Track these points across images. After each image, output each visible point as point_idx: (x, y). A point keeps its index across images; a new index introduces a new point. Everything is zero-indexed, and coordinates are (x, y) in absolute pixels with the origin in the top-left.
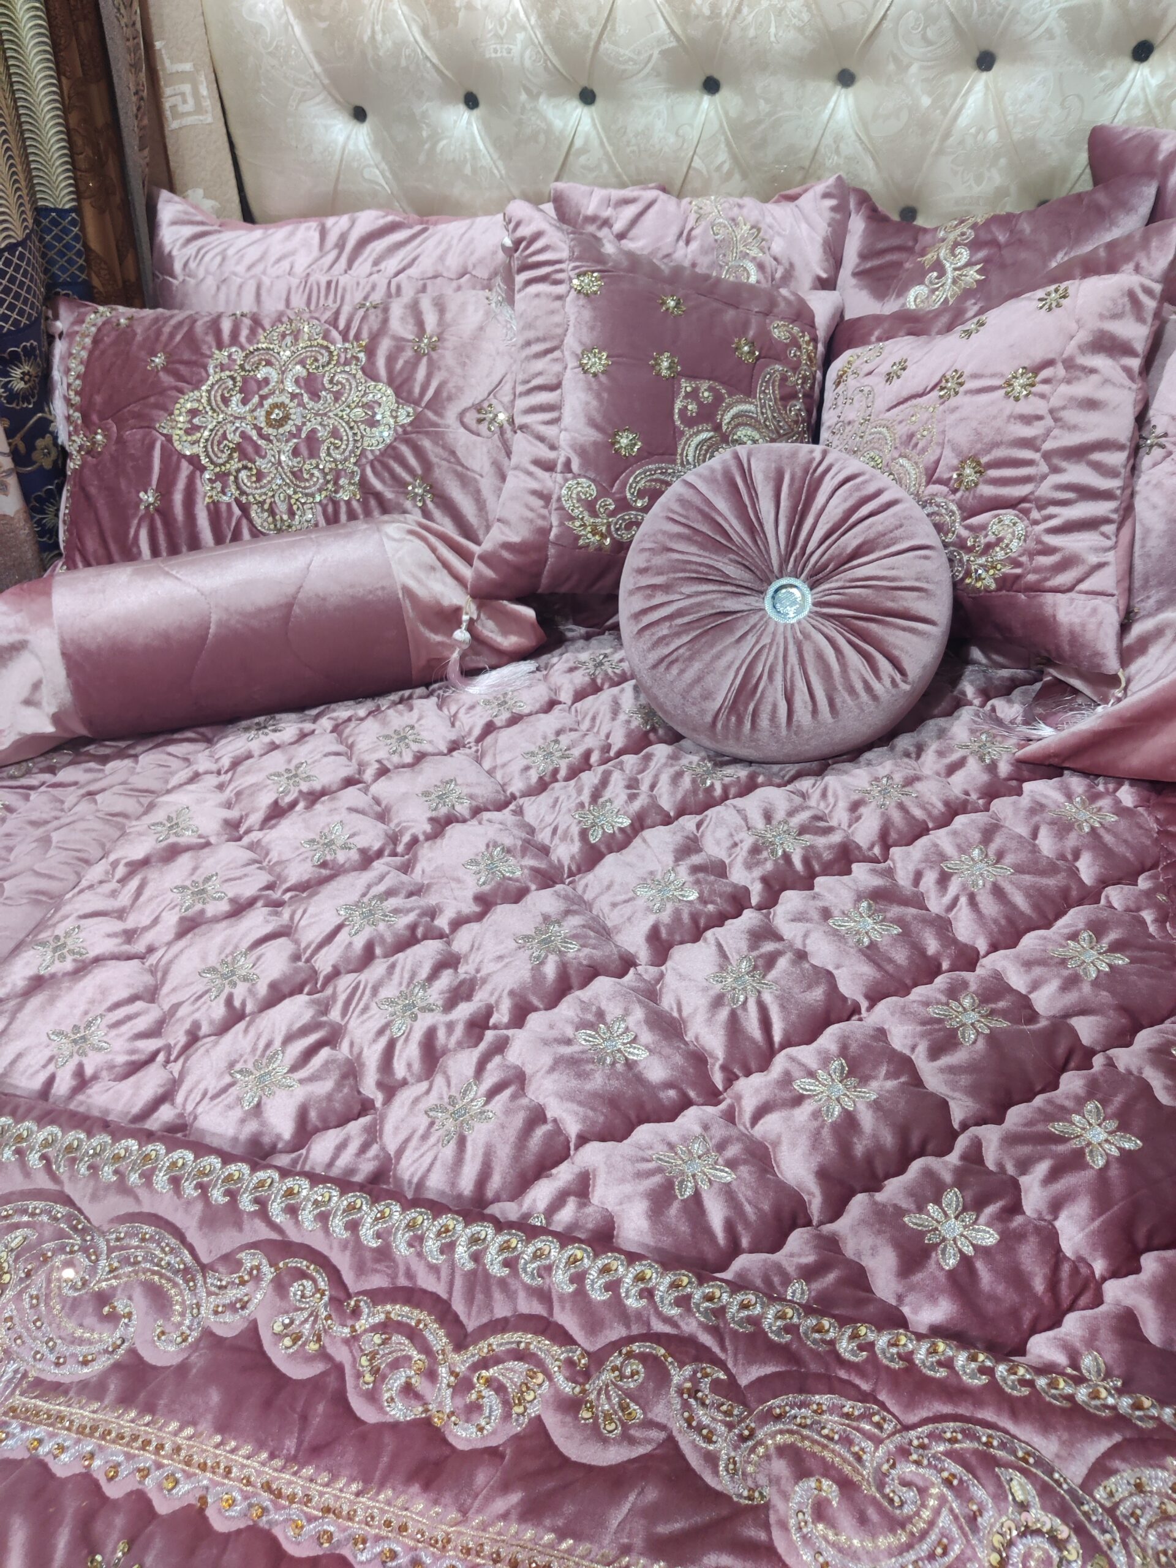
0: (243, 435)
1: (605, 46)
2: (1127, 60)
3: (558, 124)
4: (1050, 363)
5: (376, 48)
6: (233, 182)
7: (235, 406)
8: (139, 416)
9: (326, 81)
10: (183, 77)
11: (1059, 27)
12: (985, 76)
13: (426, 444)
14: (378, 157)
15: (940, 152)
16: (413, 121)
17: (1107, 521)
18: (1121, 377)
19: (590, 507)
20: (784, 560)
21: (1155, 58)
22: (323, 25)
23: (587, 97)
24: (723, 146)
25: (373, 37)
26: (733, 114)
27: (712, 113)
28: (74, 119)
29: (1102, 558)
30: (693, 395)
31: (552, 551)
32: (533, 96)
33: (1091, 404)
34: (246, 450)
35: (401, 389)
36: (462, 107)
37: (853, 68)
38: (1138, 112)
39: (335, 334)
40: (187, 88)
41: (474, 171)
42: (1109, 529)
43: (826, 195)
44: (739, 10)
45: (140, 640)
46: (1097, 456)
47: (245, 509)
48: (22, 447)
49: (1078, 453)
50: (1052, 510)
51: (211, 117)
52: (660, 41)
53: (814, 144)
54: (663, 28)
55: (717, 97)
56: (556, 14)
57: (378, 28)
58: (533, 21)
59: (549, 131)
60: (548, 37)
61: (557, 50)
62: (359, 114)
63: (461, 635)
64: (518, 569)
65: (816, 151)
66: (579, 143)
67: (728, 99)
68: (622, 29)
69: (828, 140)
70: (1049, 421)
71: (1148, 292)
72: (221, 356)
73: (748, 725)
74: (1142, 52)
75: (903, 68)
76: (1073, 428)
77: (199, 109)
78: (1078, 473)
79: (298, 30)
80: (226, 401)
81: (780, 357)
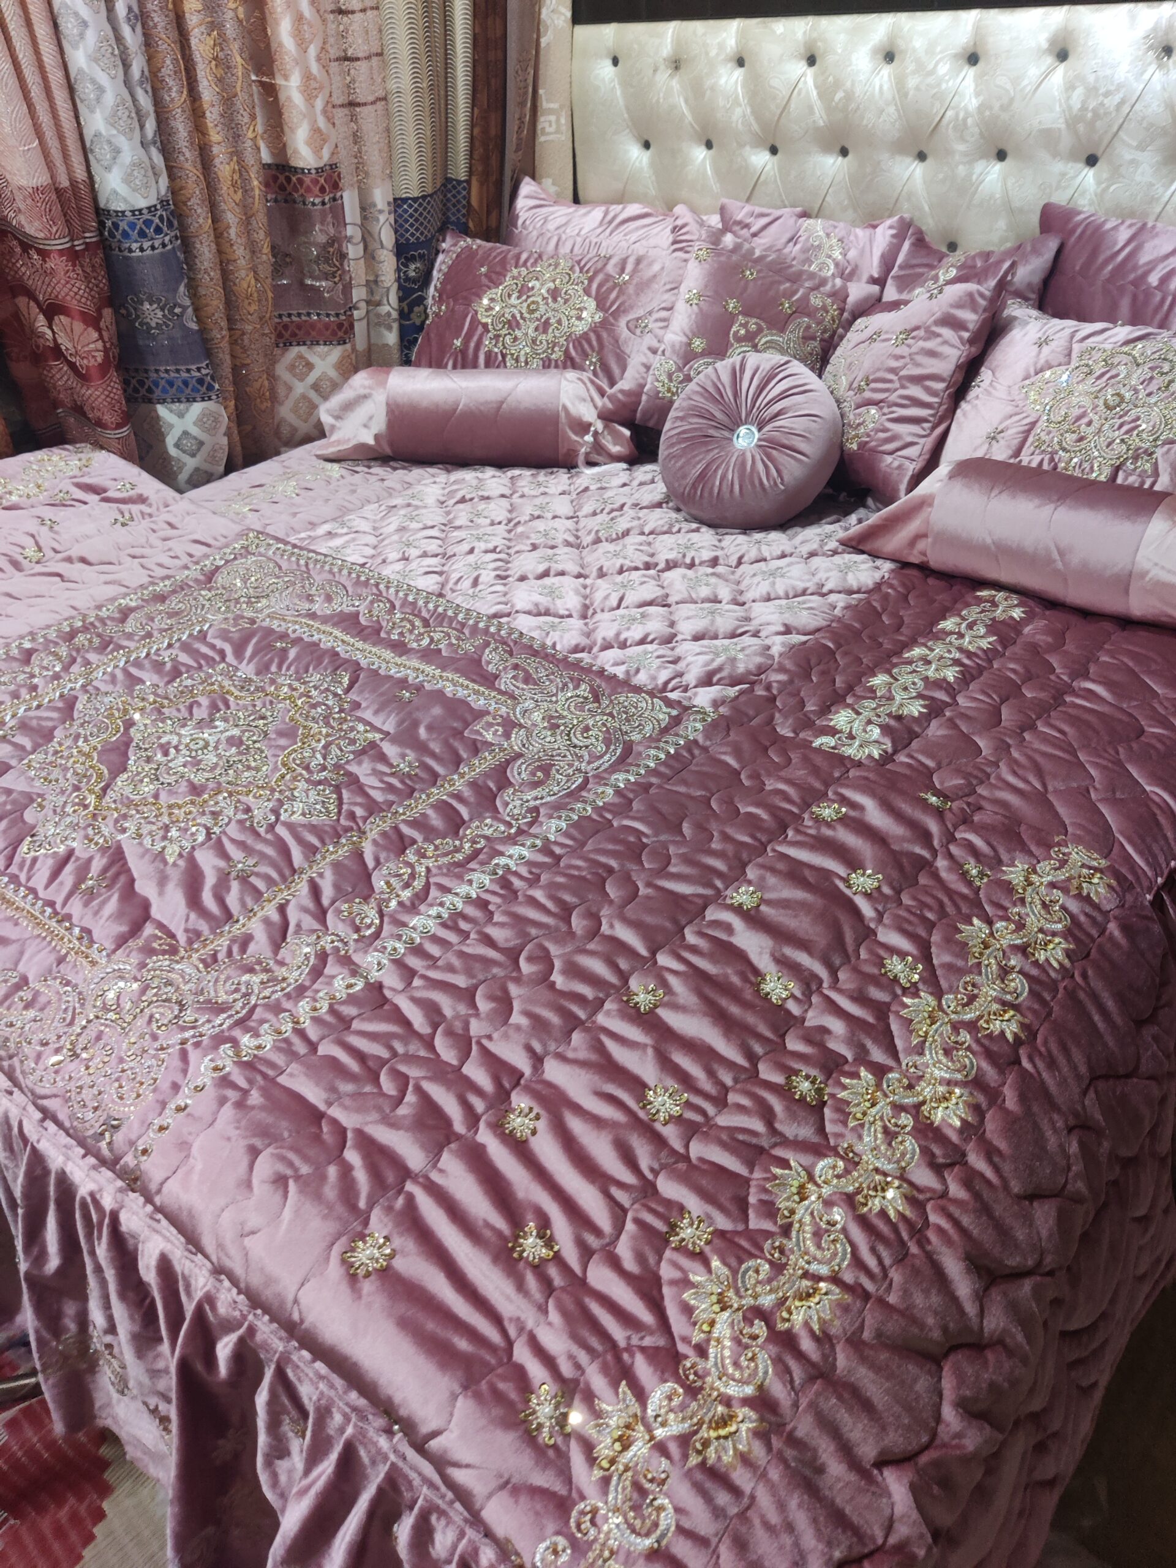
0: (514, 316)
1: (783, 121)
4: (917, 328)
5: (659, 107)
6: (571, 177)
7: (513, 300)
8: (465, 298)
9: (630, 123)
10: (551, 111)
12: (1000, 164)
13: (604, 335)
14: (651, 172)
15: (968, 207)
16: (674, 153)
17: (926, 420)
18: (957, 342)
19: (670, 376)
20: (748, 415)
21: (1098, 165)
22: (635, 91)
23: (774, 151)
24: (845, 190)
25: (658, 101)
26: (852, 171)
27: (841, 168)
28: (476, 131)
29: (916, 440)
30: (745, 325)
31: (644, 398)
32: (741, 146)
33: (932, 354)
34: (512, 324)
35: (601, 305)
36: (703, 147)
37: (925, 151)
39: (577, 269)
40: (553, 118)
41: (704, 187)
42: (926, 425)
45: (425, 403)
46: (929, 383)
47: (504, 356)
48: (406, 310)
49: (918, 380)
50: (894, 409)
51: (565, 137)
53: (896, 195)
55: (846, 159)
56: (760, 99)
57: (662, 96)
58: (746, 101)
59: (748, 170)
60: (753, 112)
61: (757, 121)
62: (647, 145)
63: (589, 438)
64: (624, 405)
65: (898, 200)
66: (762, 178)
67: (850, 161)
68: (793, 112)
69: (905, 193)
70: (907, 360)
71: (982, 295)
72: (515, 271)
75: (951, 154)
76: (918, 365)
77: (559, 131)
78: (916, 391)
79: (619, 93)
80: (509, 296)
81: (810, 315)
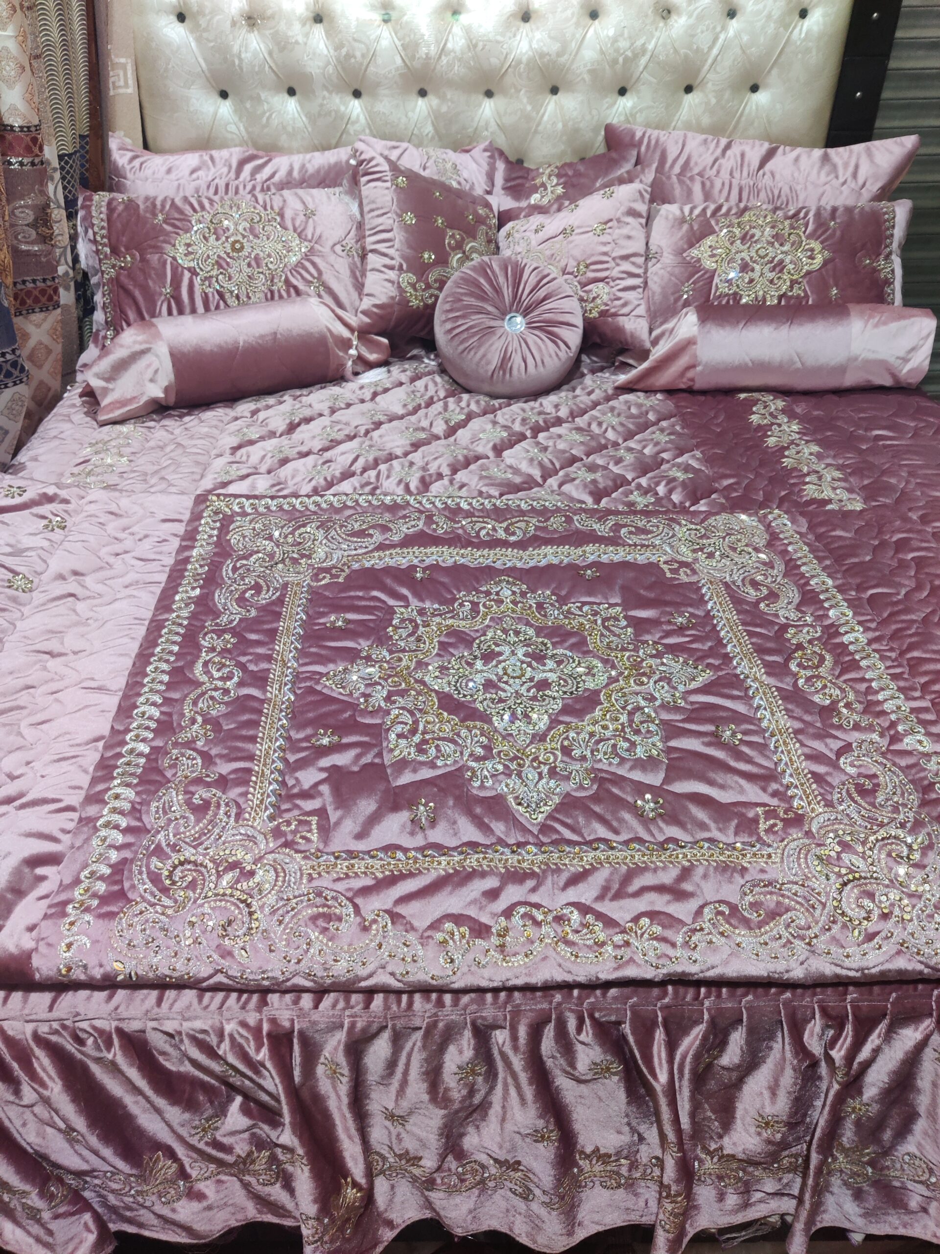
0: (219, 256)
1: (372, 69)
2: (616, 95)
3: (342, 108)
4: (611, 220)
5: (240, 60)
6: (140, 129)
7: (212, 242)
8: (155, 247)
9: (208, 75)
10: (120, 66)
11: (587, 77)
12: (555, 97)
13: (317, 260)
14: (236, 119)
15: (536, 132)
16: (258, 99)
17: (639, 287)
18: (639, 227)
19: (413, 286)
20: (512, 305)
21: (628, 95)
22: (212, 44)
23: (357, 94)
24: (430, 122)
25: (239, 54)
26: (434, 107)
27: (424, 107)
29: (639, 302)
30: (453, 237)
31: (397, 308)
32: (330, 92)
33: (629, 237)
34: (221, 264)
35: (301, 234)
36: (286, 96)
37: (493, 90)
38: (622, 118)
39: (258, 206)
40: (120, 72)
41: (293, 128)
42: (640, 290)
43: (485, 150)
44: (440, 57)
46: (633, 259)
47: (222, 295)
49: (626, 258)
50: (618, 282)
51: (131, 90)
52: (397, 69)
53: (475, 125)
54: (399, 61)
55: (426, 99)
56: (344, 51)
57: (243, 49)
58: (332, 51)
59: (337, 112)
61: (344, 69)
62: (224, 95)
63: (353, 352)
64: (381, 317)
65: (476, 129)
66: (354, 116)
67: (432, 100)
68: (379, 61)
69: (482, 123)
70: (613, 244)
71: (646, 191)
72: (197, 216)
73: (508, 375)
74: (622, 92)
75: (518, 91)
76: (623, 247)
77: (126, 85)
78: (626, 266)
79: (194, 47)
80: (206, 239)
81: (484, 223)
